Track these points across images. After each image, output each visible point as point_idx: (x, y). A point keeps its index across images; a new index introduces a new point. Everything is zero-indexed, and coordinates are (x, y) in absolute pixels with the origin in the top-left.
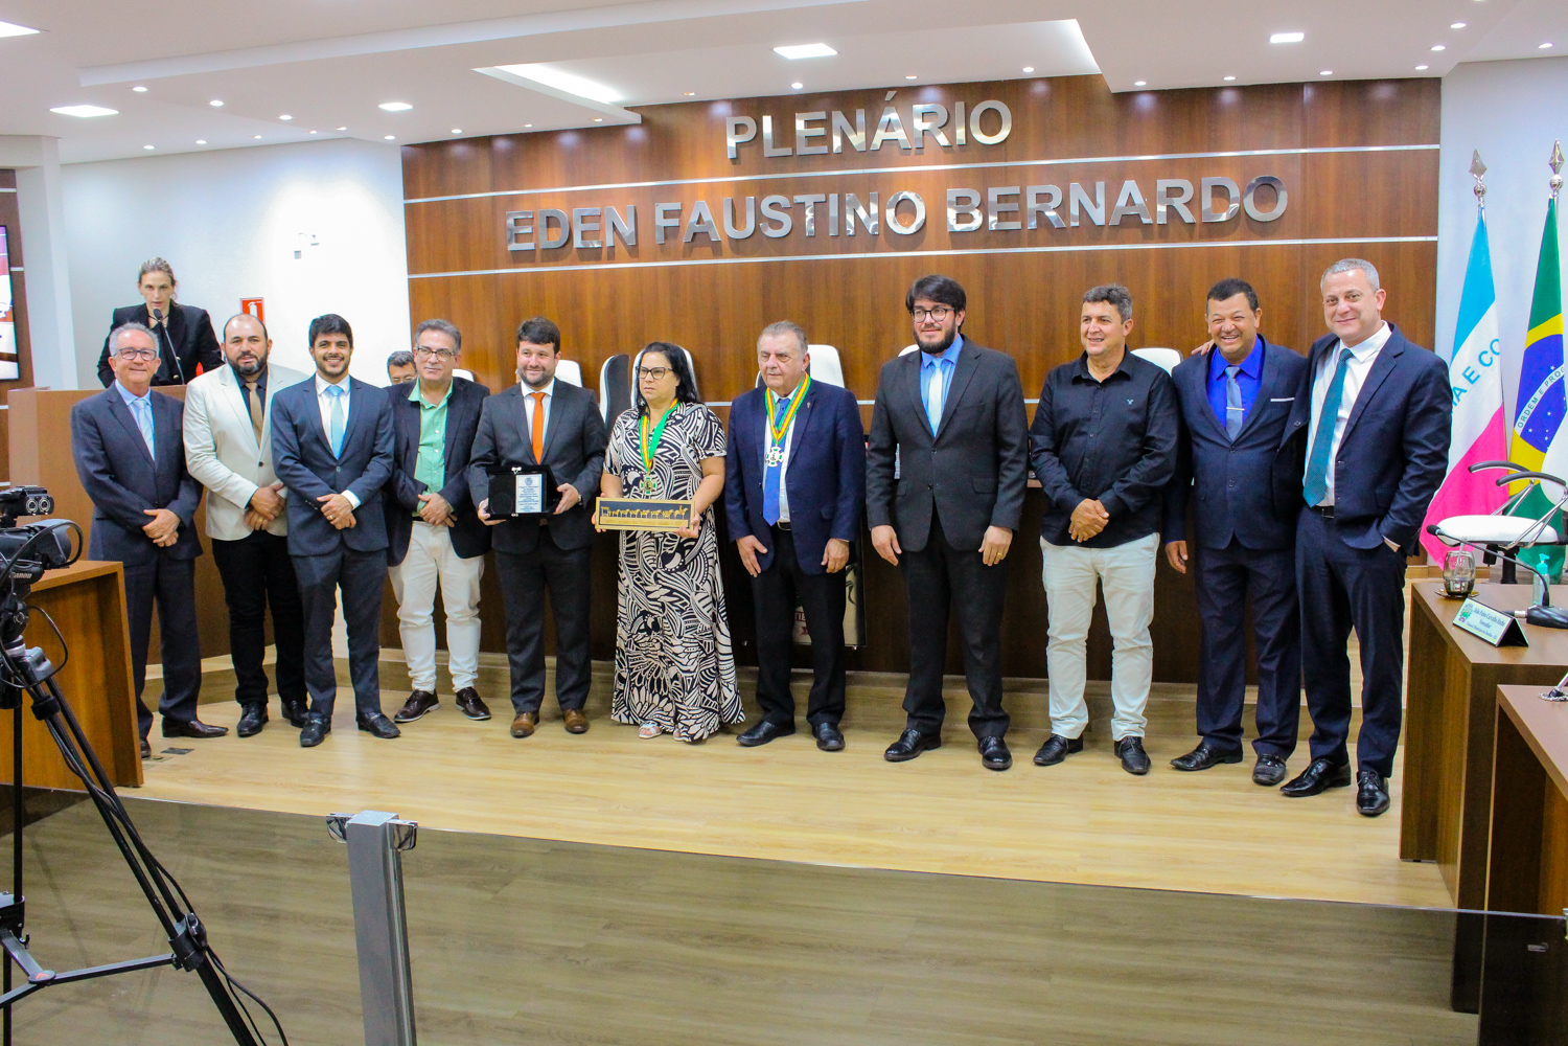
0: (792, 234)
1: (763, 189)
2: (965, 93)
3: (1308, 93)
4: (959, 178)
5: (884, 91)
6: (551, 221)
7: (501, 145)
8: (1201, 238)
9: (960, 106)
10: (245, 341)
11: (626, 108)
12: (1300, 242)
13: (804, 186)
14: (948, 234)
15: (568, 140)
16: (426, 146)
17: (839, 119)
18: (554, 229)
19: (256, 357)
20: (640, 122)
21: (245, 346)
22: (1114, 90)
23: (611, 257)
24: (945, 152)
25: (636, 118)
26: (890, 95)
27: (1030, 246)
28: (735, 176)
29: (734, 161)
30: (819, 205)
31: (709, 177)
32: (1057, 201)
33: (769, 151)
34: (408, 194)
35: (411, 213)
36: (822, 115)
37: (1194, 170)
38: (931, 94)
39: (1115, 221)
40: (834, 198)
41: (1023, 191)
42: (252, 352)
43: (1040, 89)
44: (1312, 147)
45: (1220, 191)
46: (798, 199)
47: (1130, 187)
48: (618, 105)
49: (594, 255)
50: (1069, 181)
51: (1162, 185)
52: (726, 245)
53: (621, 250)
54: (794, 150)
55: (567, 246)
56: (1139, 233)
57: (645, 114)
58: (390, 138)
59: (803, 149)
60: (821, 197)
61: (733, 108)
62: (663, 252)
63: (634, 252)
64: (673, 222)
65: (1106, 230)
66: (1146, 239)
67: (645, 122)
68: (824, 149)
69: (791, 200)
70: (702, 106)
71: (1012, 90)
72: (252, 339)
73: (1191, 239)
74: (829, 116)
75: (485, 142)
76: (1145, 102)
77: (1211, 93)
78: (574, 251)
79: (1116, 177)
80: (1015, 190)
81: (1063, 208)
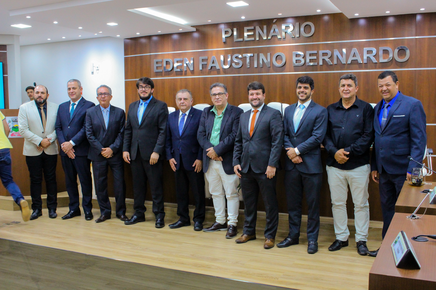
0: (242, 67)
1: (233, 52)
2: (300, 19)
3: (418, 18)
4: (297, 48)
5: (273, 19)
6: (168, 62)
7: (155, 38)
8: (379, 68)
9: (298, 24)
10: (40, 93)
11: (191, 26)
12: (415, 69)
13: (247, 51)
14: (293, 67)
15: (175, 37)
16: (131, 39)
17: (258, 29)
18: (168, 65)
19: (43, 99)
20: (195, 30)
21: (40, 95)
22: (349, 18)
23: (186, 74)
24: (293, 39)
25: (194, 29)
26: (275, 21)
27: (321, 71)
28: (225, 48)
29: (225, 43)
30: (252, 57)
31: (216, 48)
32: (329, 56)
33: (236, 40)
34: (125, 54)
35: (126, 59)
36: (252, 28)
37: (377, 45)
38: (290, 20)
39: (349, 62)
40: (256, 55)
41: (318, 52)
42: (42, 97)
43: (326, 18)
44: (418, 36)
45: (386, 52)
46: (244, 55)
47: (355, 50)
48: (188, 25)
49: (180, 73)
50: (334, 49)
51: (366, 49)
52: (221, 70)
53: (189, 72)
54: (243, 39)
55: (172, 71)
56: (357, 66)
57: (197, 28)
58: (118, 36)
59: (246, 39)
60: (252, 55)
61: (225, 26)
62: (202, 72)
63: (193, 72)
64: (205, 63)
65: (346, 65)
66: (360, 68)
67: (197, 31)
68: (253, 39)
69: (242, 56)
70: (216, 25)
71: (316, 18)
72: (42, 93)
73: (376, 68)
74: (255, 28)
75: (149, 37)
76: (362, 22)
77: (385, 18)
78: (174, 72)
79: (350, 47)
80: (315, 52)
81: (331, 58)
